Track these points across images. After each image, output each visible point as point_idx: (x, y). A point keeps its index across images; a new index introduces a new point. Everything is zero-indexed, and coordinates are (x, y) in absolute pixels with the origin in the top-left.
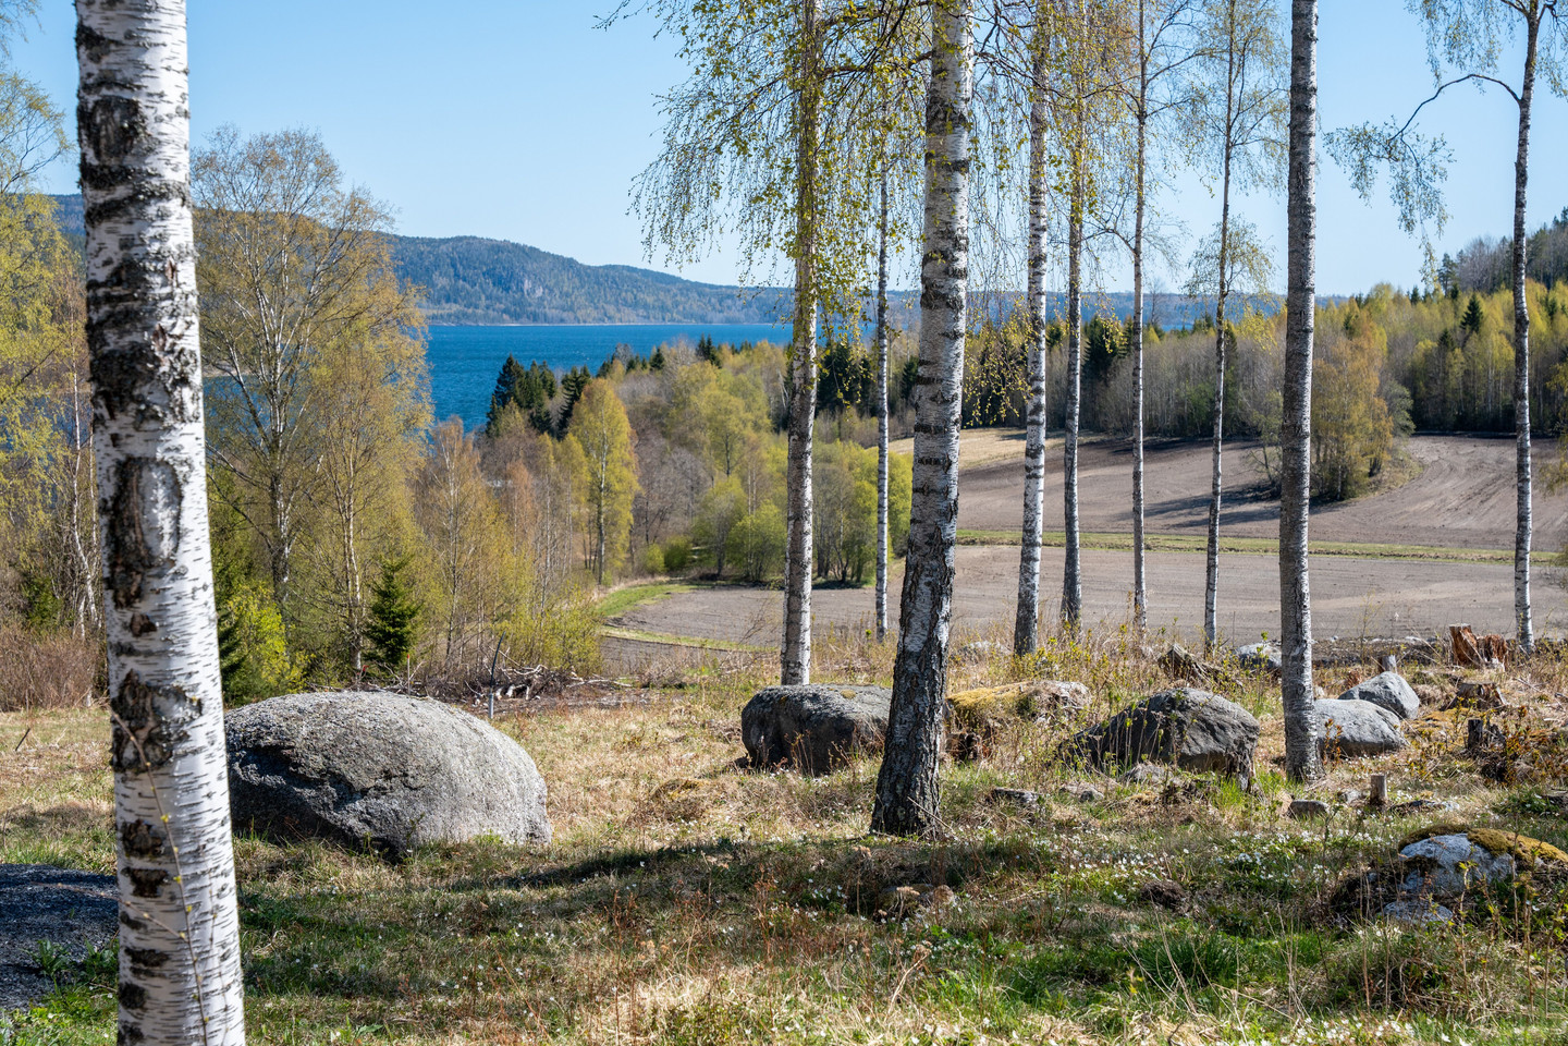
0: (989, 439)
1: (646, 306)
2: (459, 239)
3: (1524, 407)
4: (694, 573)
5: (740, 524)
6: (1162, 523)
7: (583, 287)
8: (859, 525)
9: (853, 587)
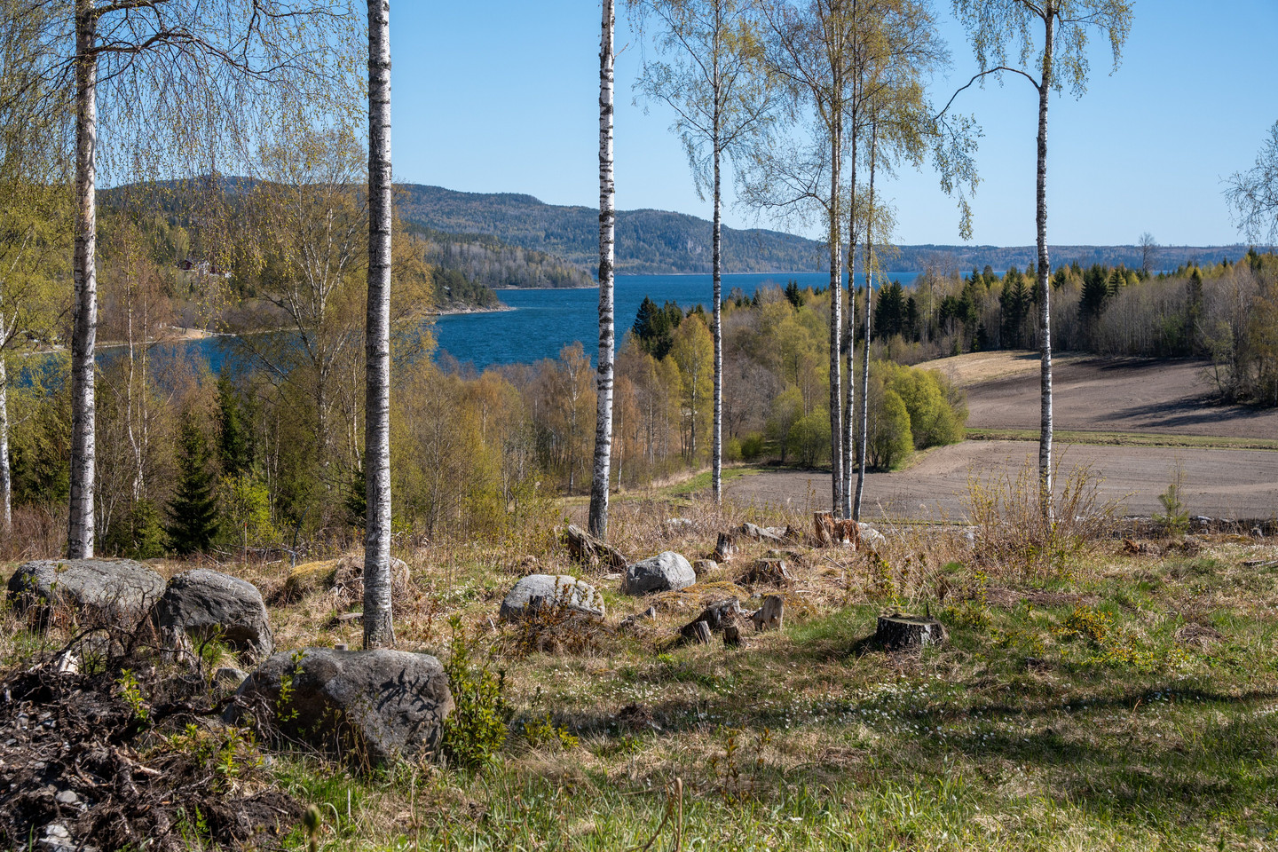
0: (1005, 359)
1: (778, 260)
2: (640, 211)
3: (1046, 334)
4: (764, 460)
5: (797, 423)
6: (1131, 424)
7: (731, 245)
8: (887, 424)
9: (882, 471)
